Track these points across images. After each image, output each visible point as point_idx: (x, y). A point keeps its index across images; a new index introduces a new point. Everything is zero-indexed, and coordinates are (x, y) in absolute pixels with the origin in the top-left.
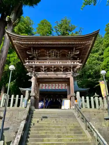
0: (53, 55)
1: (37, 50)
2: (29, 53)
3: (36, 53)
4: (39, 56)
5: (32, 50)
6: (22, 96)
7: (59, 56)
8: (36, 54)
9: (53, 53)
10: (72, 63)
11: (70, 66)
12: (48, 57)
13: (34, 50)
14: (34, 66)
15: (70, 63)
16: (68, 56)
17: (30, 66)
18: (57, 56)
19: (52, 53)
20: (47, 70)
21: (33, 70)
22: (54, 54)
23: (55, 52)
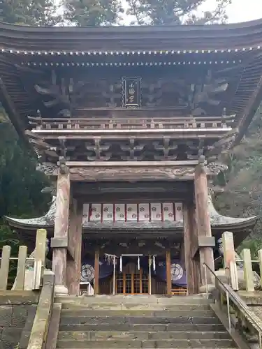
0: (131, 98)
1: (71, 80)
2: (45, 91)
3: (71, 90)
5: (54, 79)
6: (23, 249)
7: (155, 100)
8: (70, 94)
9: (132, 92)
10: (203, 124)
11: (194, 136)
12: (112, 107)
13: (63, 80)
14: (64, 137)
15: (195, 124)
16: (186, 99)
17: (49, 137)
18: (144, 102)
19: (128, 88)
20: (110, 154)
21: (59, 153)
22: (135, 94)
23: (139, 87)
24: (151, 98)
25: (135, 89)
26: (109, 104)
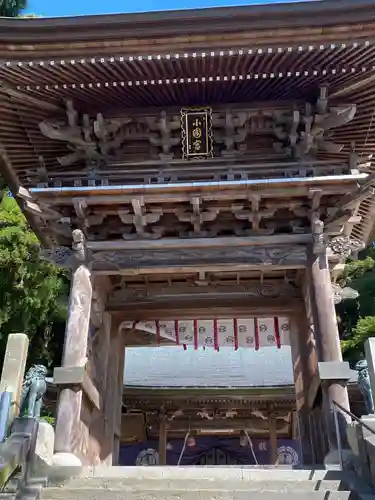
0: (197, 144)
1: (99, 116)
4: (112, 152)
5: (72, 115)
7: (236, 146)
8: (98, 140)
9: (197, 133)
12: (166, 159)
13: (86, 117)
18: (218, 150)
19: (191, 128)
22: (203, 138)
23: (209, 125)
24: (229, 143)
25: (202, 127)
26: (161, 155)
